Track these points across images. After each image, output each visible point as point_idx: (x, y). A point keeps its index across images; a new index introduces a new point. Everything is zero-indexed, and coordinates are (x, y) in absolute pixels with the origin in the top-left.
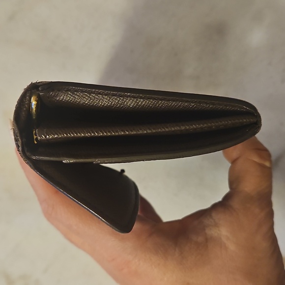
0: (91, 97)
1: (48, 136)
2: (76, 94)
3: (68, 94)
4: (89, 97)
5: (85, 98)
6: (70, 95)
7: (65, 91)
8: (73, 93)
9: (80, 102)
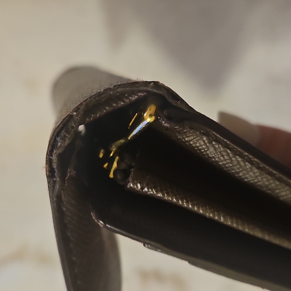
0: (233, 159)
1: (146, 189)
2: (213, 146)
3: (201, 139)
4: (230, 159)
5: (223, 156)
6: (204, 141)
7: (201, 133)
8: (210, 142)
9: (211, 158)
